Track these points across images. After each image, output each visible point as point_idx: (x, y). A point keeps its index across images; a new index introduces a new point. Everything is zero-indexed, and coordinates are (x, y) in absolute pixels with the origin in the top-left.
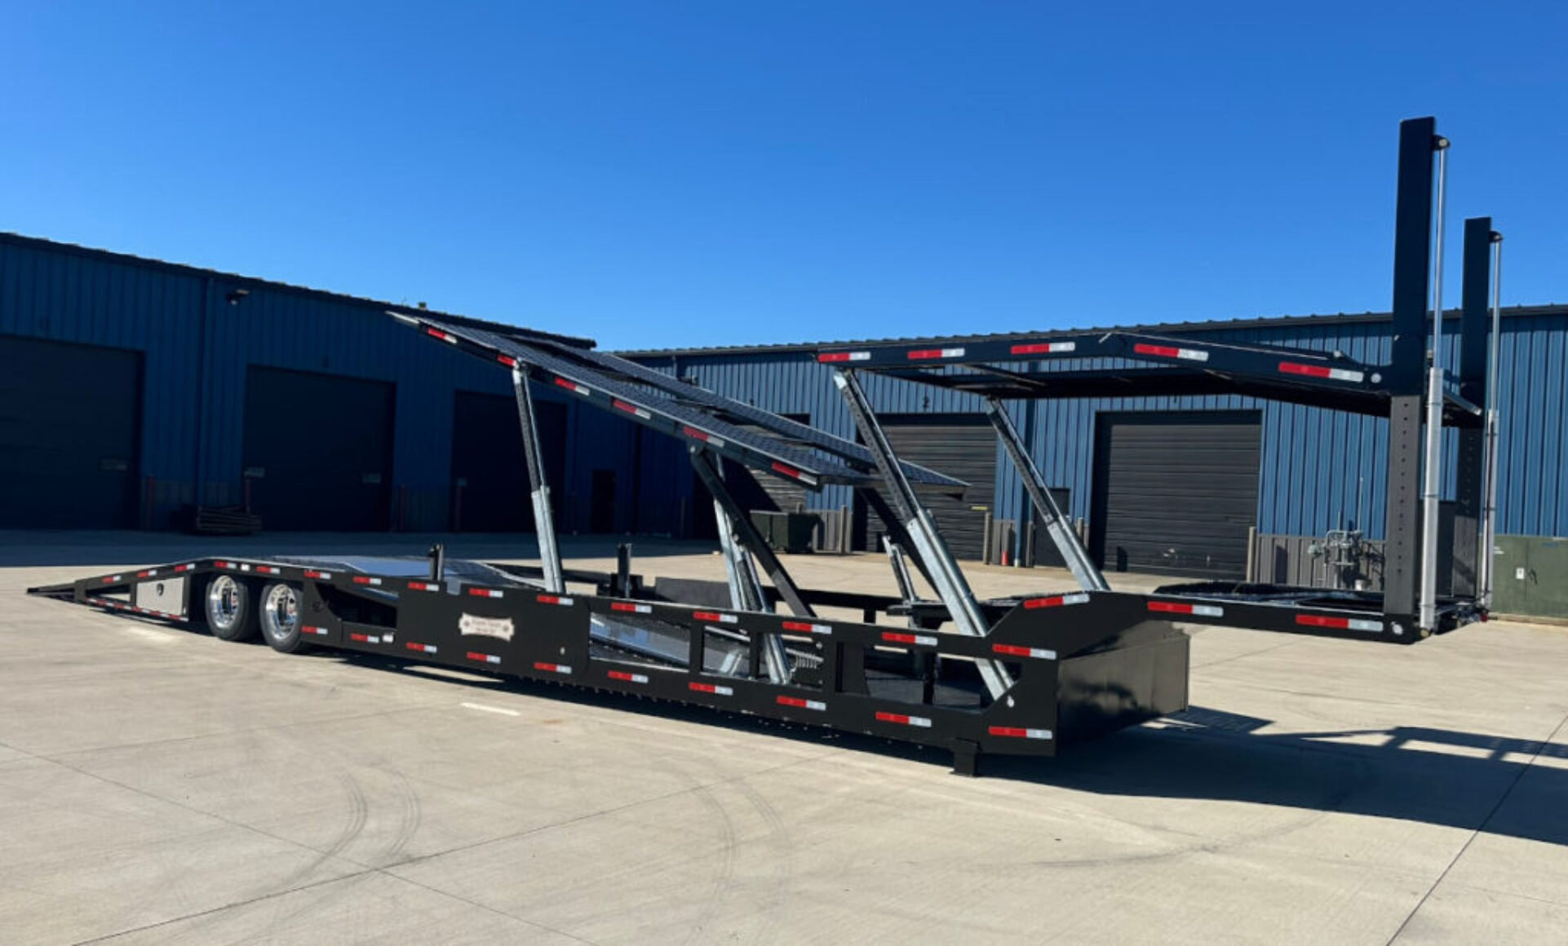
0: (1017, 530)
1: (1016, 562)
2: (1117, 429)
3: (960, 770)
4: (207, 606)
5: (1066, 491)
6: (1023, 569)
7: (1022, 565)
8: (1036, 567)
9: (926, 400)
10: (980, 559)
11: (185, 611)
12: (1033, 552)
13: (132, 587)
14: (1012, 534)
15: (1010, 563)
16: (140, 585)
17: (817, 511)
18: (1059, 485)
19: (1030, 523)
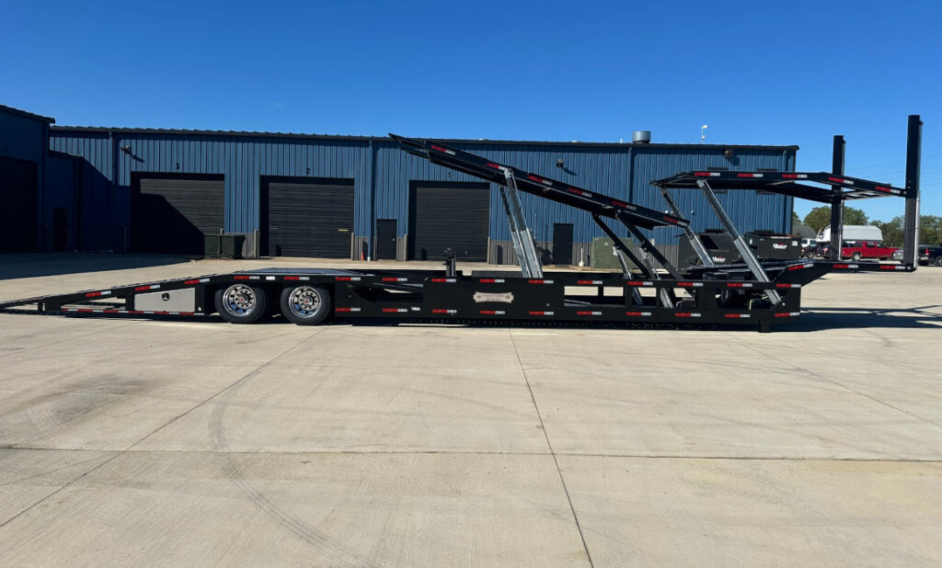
0: (368, 241)
1: (369, 258)
2: (419, 190)
5: (396, 221)
6: (372, 262)
7: (372, 259)
8: (380, 261)
9: (308, 169)
10: (349, 257)
11: (199, 309)
12: (378, 252)
14: (365, 244)
15: (365, 259)
16: (138, 296)
18: (391, 218)
19: (375, 237)
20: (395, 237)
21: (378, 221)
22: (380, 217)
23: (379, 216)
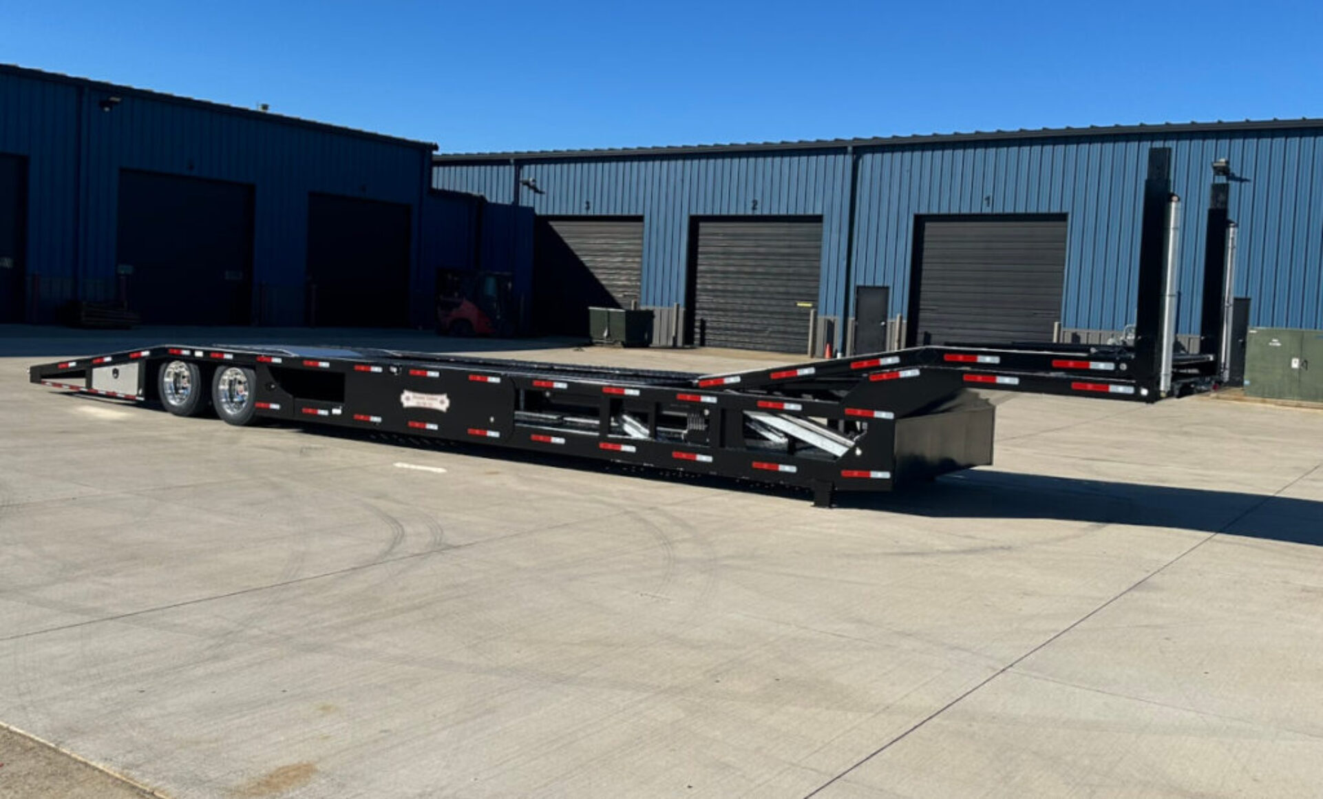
0: (839, 325)
1: (839, 355)
2: (929, 231)
3: (819, 504)
4: (160, 387)
5: (887, 288)
9: (755, 202)
10: (806, 353)
11: (140, 392)
13: (87, 373)
14: (830, 326)
15: (833, 356)
16: (96, 371)
17: (650, 308)
18: (879, 283)
19: (851, 319)
20: (885, 318)
21: (858, 289)
22: (861, 283)
23: (859, 280)
